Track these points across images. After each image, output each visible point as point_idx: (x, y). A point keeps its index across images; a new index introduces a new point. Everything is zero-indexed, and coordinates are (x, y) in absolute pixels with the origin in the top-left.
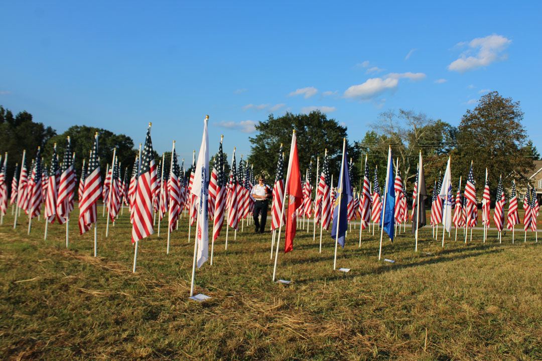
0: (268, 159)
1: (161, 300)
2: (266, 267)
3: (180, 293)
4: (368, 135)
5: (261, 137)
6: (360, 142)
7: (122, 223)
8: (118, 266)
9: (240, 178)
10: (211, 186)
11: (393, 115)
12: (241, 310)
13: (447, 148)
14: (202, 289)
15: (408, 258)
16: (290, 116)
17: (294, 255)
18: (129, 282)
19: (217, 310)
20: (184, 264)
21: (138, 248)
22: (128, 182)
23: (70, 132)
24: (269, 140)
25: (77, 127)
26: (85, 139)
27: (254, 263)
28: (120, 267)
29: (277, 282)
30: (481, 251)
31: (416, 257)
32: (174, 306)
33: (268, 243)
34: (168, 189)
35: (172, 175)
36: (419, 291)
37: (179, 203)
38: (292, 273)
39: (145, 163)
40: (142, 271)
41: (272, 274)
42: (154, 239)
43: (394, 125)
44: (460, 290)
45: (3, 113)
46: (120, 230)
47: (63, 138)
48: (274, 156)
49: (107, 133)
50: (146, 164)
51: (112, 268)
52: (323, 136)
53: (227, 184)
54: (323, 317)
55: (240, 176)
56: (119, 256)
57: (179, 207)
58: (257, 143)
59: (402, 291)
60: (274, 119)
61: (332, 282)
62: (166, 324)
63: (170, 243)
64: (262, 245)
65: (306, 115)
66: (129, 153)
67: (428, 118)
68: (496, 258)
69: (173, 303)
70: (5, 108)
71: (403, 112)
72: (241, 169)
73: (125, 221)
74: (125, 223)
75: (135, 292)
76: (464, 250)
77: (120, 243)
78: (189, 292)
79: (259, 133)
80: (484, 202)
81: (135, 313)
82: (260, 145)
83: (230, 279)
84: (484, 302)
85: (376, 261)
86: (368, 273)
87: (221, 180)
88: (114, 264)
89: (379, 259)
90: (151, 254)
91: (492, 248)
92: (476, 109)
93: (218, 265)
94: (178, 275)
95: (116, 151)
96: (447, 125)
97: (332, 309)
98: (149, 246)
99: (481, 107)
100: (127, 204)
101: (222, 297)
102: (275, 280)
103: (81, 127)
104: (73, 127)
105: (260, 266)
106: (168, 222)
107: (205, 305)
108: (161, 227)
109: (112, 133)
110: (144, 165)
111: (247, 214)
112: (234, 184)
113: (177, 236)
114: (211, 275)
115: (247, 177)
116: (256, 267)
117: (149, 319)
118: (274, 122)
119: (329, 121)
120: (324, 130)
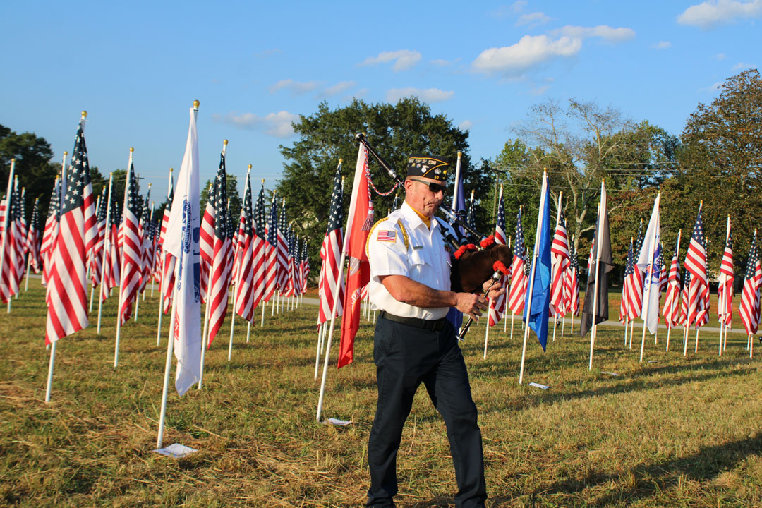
0: (316, 189)
1: (100, 455)
2: (304, 395)
3: (137, 442)
4: (507, 146)
5: (303, 145)
6: (493, 160)
7: (26, 308)
8: (16, 390)
9: (260, 224)
10: (203, 238)
11: (557, 109)
12: (254, 474)
13: (658, 175)
14: (180, 435)
15: (573, 382)
16: (361, 106)
17: (360, 372)
18: (37, 420)
19: (208, 474)
20: (148, 388)
21: (57, 356)
22: (41, 227)
24: (319, 152)
27: (281, 387)
28: (19, 393)
29: (325, 423)
30: (712, 372)
31: (590, 380)
32: (123, 466)
33: (310, 349)
34: (119, 242)
35: (127, 214)
36: (592, 444)
37: (141, 267)
38: (355, 407)
39: (73, 189)
40: (64, 400)
41: (316, 408)
42: (89, 338)
43: (558, 129)
44: (669, 442)
46: (21, 321)
48: (328, 182)
50: (76, 192)
51: (3, 394)
52: (421, 148)
53: (236, 234)
54: (409, 488)
55: (260, 219)
56: (18, 371)
57: (140, 276)
58: (296, 157)
59: (560, 442)
60: (330, 111)
61: (428, 424)
62: (107, 500)
63: (120, 347)
64: (299, 353)
65: (390, 108)
66: (43, 170)
67: (624, 117)
68: (740, 384)
69: (123, 461)
71: (576, 105)
72: (261, 206)
73: (32, 304)
74: (33, 307)
75: (48, 440)
76: (681, 368)
77: (20, 346)
78: (155, 440)
79: (298, 138)
80: (722, 279)
81: (46, 480)
82: (300, 161)
83: (235, 416)
84: (713, 466)
85: (515, 386)
86: (499, 409)
87: (223, 226)
88: (8, 386)
89: (520, 382)
90: (83, 368)
91: (734, 366)
92: (715, 103)
93: (211, 390)
94: (134, 407)
95: (16, 166)
96: (660, 131)
97: (427, 475)
98: (79, 352)
99: (726, 99)
100: (37, 271)
101: (217, 450)
102: (322, 419)
105: (294, 392)
106: (117, 306)
107: (185, 464)
108: (103, 316)
109: (7, 130)
110: (71, 194)
111: (271, 293)
112: (246, 235)
113: (135, 334)
114: (199, 408)
115: (273, 223)
116: (286, 393)
117: (74, 491)
118: (328, 117)
119: (434, 119)
120: (425, 135)
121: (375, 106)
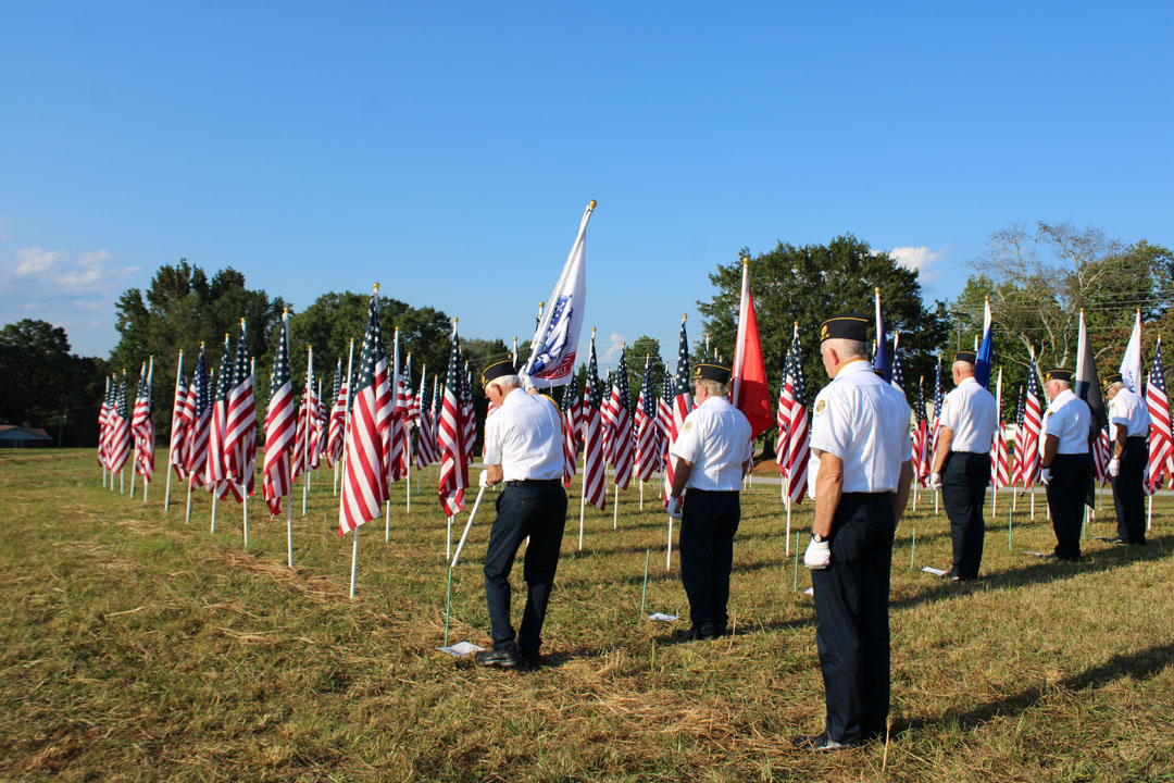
4: (971, 284)
5: (724, 299)
6: (952, 301)
11: (1022, 235)
13: (1164, 306)
16: (787, 250)
23: (320, 307)
25: (333, 296)
26: (350, 321)
43: (1026, 258)
45: (188, 275)
47: (305, 320)
49: (395, 307)
52: (860, 294)
58: (716, 314)
60: (752, 258)
65: (823, 249)
66: (443, 346)
67: (1108, 238)
70: (190, 265)
71: (1046, 228)
79: (717, 290)
82: (721, 318)
96: (1162, 252)
103: (341, 295)
104: (324, 296)
109: (406, 306)
119: (875, 258)
120: (866, 277)
121: (803, 248)
